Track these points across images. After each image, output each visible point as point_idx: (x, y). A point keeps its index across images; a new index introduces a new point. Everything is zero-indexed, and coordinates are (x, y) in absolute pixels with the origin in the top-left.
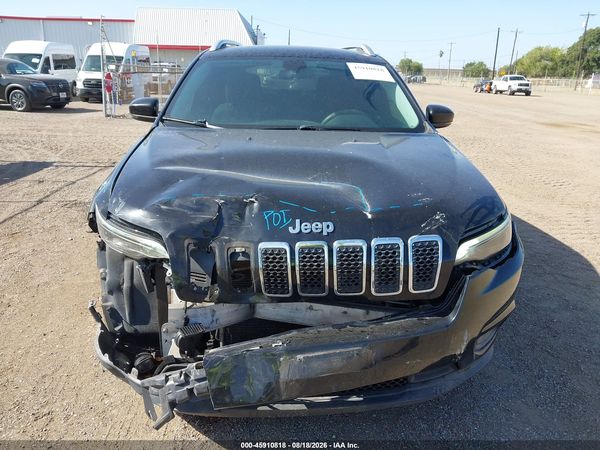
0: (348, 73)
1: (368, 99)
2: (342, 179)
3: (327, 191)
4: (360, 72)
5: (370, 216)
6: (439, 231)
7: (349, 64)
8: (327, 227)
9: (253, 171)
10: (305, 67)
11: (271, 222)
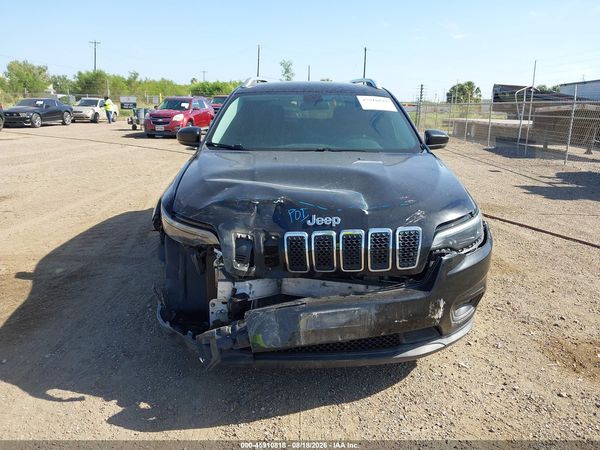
0: (358, 104)
1: (374, 126)
2: (349, 187)
3: (336, 195)
4: (368, 103)
5: (367, 213)
6: (419, 224)
7: (358, 97)
8: (336, 221)
9: (279, 182)
10: (322, 100)
11: (293, 218)
